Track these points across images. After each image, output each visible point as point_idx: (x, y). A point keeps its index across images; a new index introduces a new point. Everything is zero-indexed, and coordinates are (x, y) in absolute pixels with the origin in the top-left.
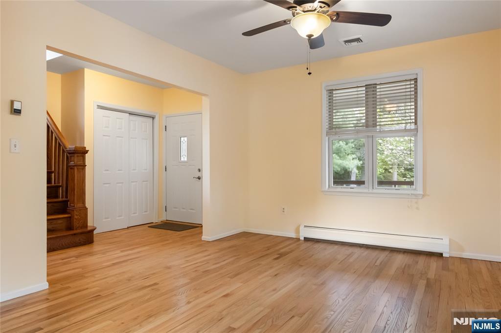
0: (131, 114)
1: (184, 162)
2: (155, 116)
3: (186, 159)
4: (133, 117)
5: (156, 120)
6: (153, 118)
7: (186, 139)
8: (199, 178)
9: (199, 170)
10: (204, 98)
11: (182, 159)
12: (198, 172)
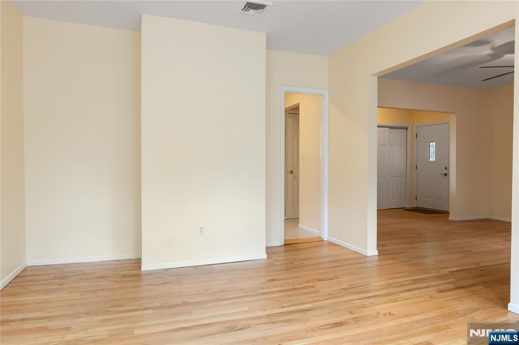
0: (391, 128)
1: (432, 162)
2: (408, 127)
3: (434, 160)
4: (392, 130)
5: (409, 130)
6: (407, 129)
7: (434, 144)
8: (446, 175)
9: (446, 168)
10: (451, 115)
11: (431, 160)
12: (444, 170)
